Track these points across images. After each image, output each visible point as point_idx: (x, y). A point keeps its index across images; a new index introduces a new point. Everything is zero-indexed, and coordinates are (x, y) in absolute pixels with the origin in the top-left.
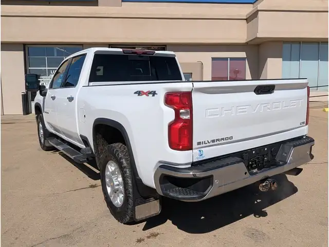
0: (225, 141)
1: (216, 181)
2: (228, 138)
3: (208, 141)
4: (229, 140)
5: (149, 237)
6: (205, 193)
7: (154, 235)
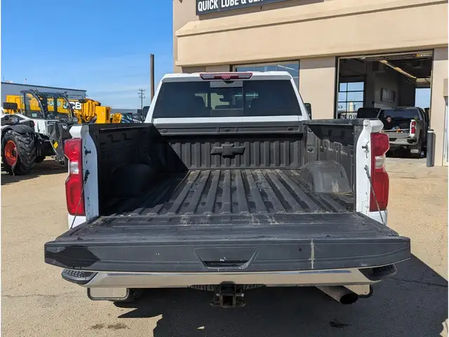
5: (110, 327)
6: (88, 279)
7: (118, 327)
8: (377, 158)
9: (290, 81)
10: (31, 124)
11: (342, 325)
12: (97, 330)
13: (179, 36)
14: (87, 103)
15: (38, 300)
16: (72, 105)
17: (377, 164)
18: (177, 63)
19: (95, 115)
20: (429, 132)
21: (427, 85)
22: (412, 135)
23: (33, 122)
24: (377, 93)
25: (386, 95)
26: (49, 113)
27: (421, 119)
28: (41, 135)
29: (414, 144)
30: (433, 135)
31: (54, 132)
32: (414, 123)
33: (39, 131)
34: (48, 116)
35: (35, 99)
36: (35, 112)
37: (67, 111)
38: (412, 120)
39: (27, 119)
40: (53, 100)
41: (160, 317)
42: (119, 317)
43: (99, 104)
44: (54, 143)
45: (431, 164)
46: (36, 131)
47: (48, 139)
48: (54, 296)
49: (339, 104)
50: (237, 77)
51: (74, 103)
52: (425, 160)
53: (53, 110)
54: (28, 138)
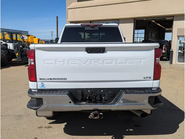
0: (60, 80)
1: (45, 102)
2: (63, 79)
3: (47, 79)
4: (64, 80)
5: (45, 127)
6: (38, 108)
7: (49, 127)
8: (157, 59)
9: (118, 27)
10: (6, 45)
11: (139, 126)
12: (40, 129)
13: (69, 9)
14: (30, 37)
15: (14, 117)
16: (23, 37)
17: (157, 61)
18: (68, 20)
19: (33, 41)
20: (171, 50)
21: (171, 31)
22: (164, 51)
23: (7, 44)
24: (150, 35)
25: (153, 35)
26: (14, 40)
27: (167, 45)
28: (11, 50)
29: (164, 55)
30: (172, 51)
31: (16, 49)
32: (165, 47)
33: (10, 48)
34: (14, 42)
35: (7, 34)
36: (8, 40)
37: (21, 40)
38: (164, 45)
39: (4, 43)
40: (15, 35)
41: (66, 123)
42: (49, 124)
43: (35, 37)
44: (16, 53)
45: (171, 63)
46: (9, 48)
47: (14, 51)
48: (21, 115)
49: (135, 39)
50: (96, 26)
51: (24, 37)
52: (169, 61)
53: (15, 39)
54: (5, 51)
